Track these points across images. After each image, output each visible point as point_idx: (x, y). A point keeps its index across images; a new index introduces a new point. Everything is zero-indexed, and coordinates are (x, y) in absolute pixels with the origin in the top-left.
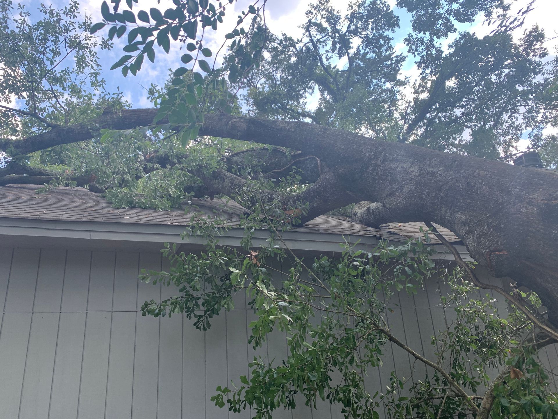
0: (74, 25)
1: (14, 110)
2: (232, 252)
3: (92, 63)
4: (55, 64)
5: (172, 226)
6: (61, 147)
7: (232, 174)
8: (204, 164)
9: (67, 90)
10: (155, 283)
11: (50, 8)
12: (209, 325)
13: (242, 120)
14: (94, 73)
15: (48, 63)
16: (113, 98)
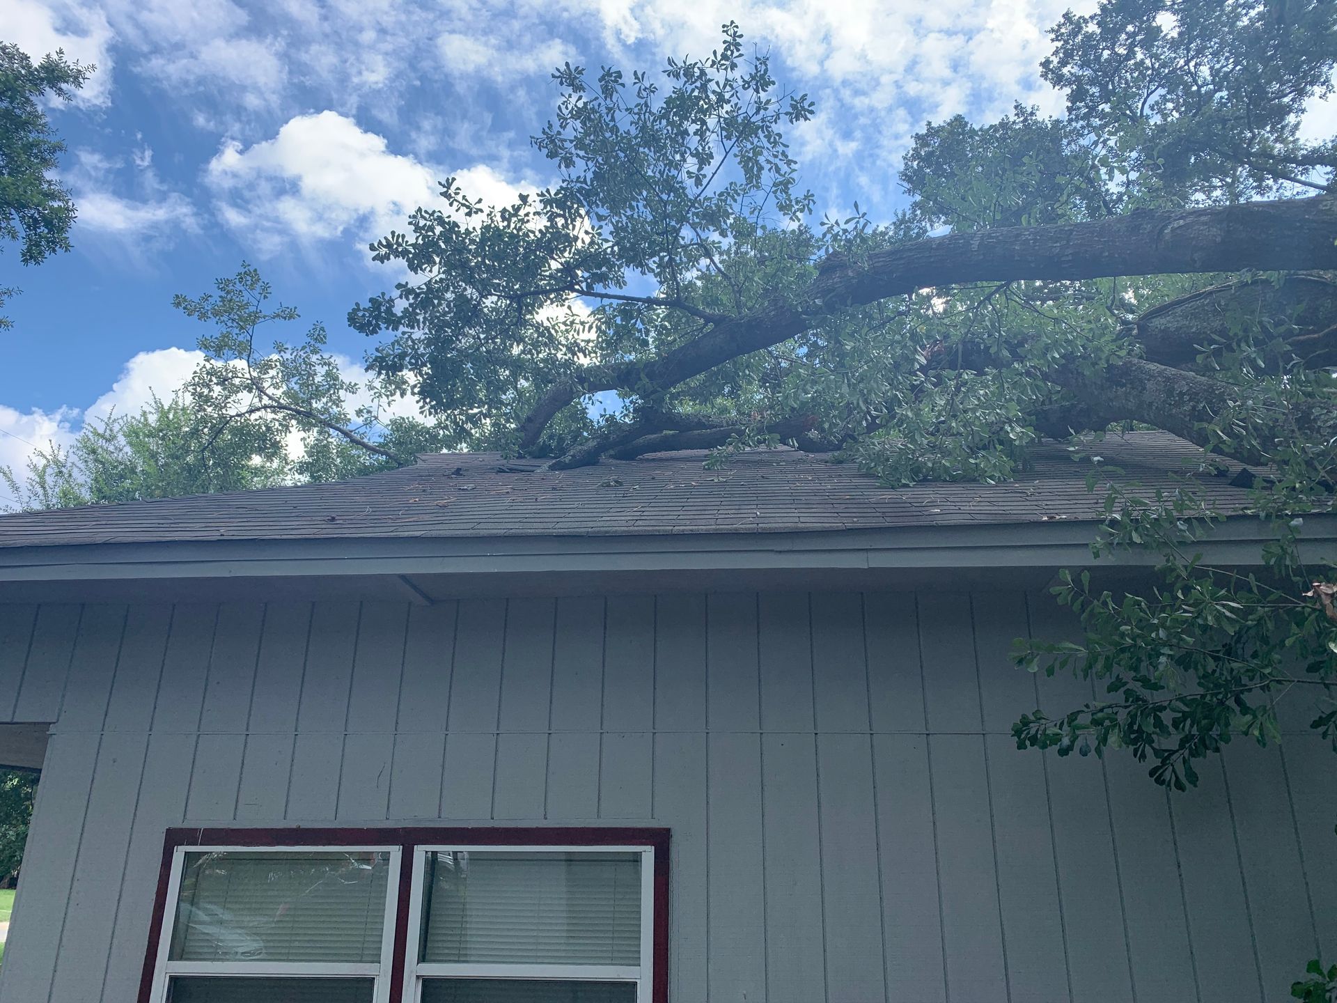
0: (735, 85)
1: (639, 300)
2: (1242, 586)
3: (777, 161)
4: (705, 182)
5: (1052, 524)
6: (735, 363)
7: (1164, 367)
8: (1079, 350)
9: (729, 233)
10: (1050, 672)
11: (685, 63)
12: (1193, 777)
13: (1203, 218)
14: (781, 183)
15: (689, 183)
16: (845, 231)
